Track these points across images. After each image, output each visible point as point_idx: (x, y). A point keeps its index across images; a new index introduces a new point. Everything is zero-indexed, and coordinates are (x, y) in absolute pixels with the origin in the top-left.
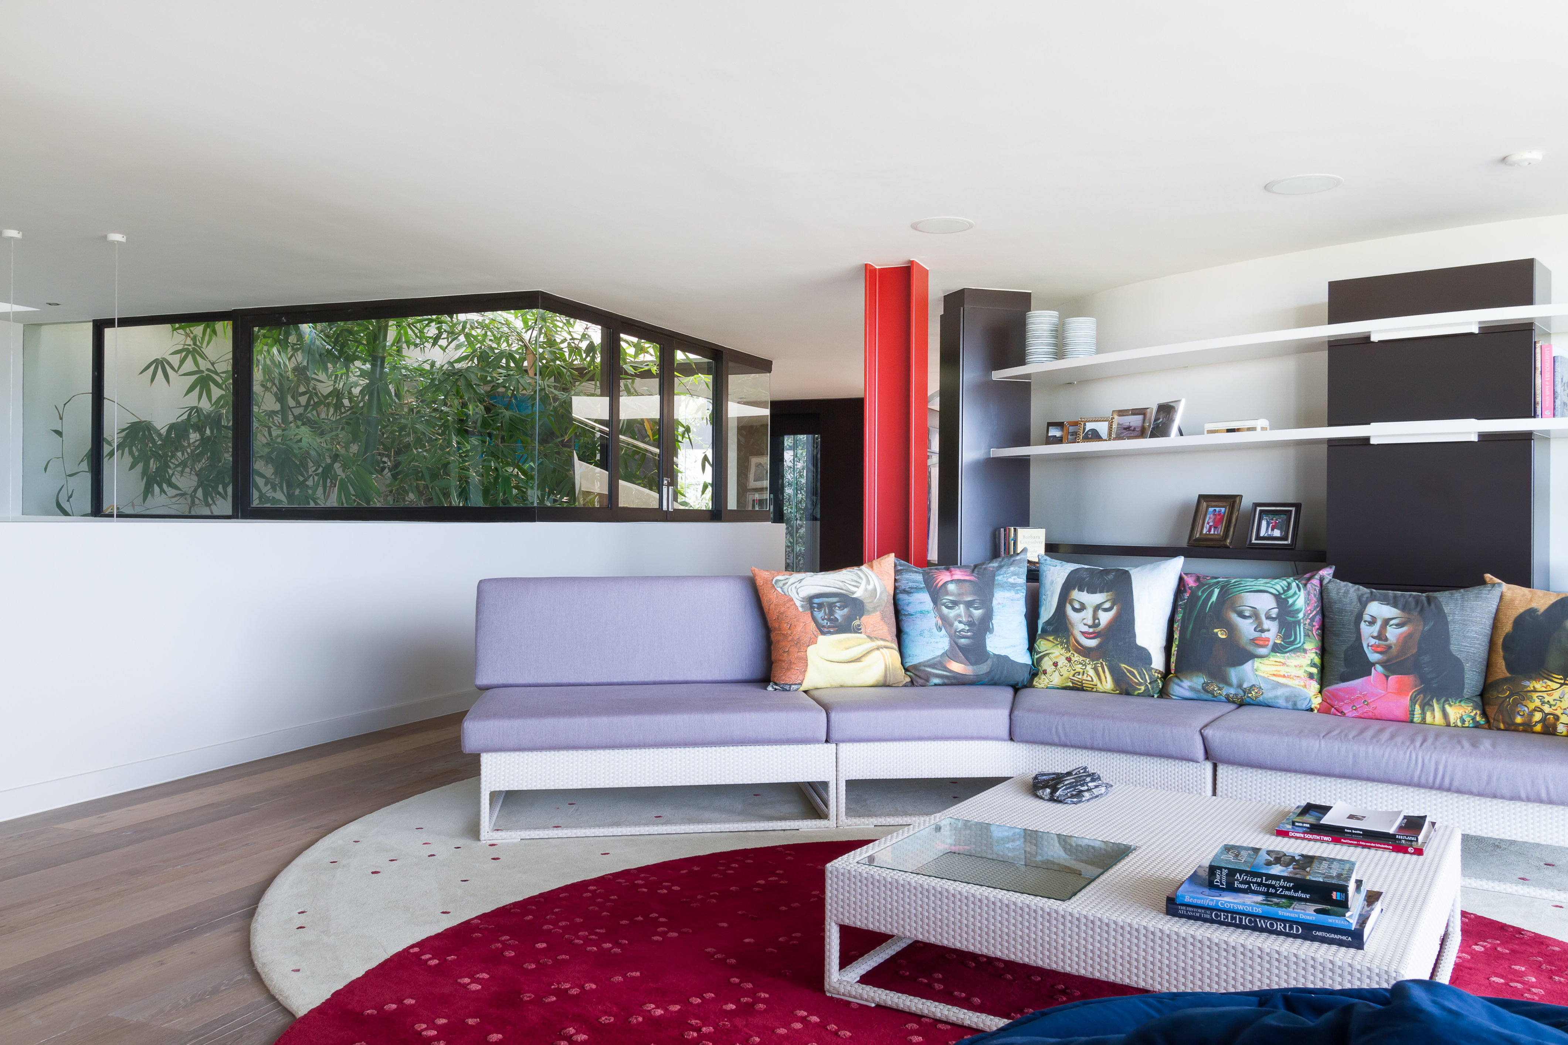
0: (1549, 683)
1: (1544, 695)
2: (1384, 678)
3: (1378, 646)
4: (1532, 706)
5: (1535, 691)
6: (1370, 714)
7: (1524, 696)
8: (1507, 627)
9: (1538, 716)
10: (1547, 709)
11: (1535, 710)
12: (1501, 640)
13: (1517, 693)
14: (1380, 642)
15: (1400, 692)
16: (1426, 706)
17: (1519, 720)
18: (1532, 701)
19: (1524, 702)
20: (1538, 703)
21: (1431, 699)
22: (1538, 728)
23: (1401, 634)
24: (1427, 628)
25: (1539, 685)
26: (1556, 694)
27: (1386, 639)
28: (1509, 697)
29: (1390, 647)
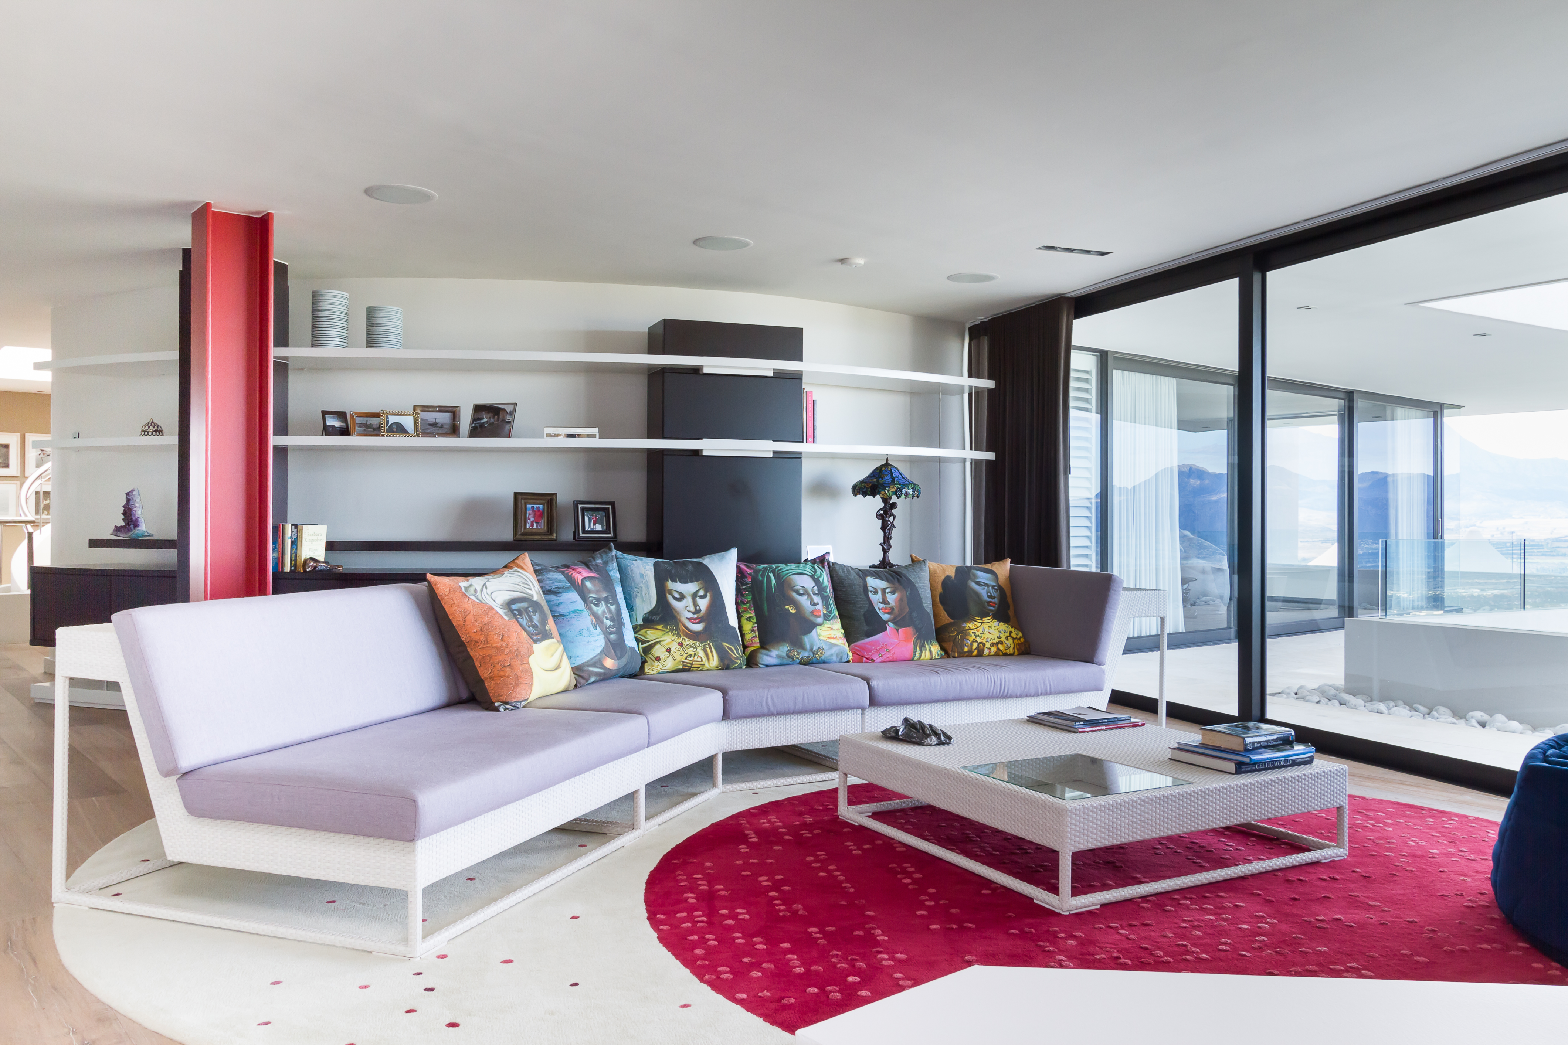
0: (975, 623)
1: (975, 631)
2: (895, 631)
3: (886, 609)
4: (971, 639)
5: (970, 629)
6: (891, 658)
7: (965, 633)
8: (939, 589)
9: (975, 645)
10: (979, 640)
11: (973, 642)
12: (938, 598)
13: (962, 632)
14: (886, 606)
15: (907, 640)
16: (922, 647)
17: (966, 649)
18: (971, 636)
19: (967, 637)
20: (973, 637)
21: (924, 643)
22: (975, 653)
23: (896, 599)
24: (908, 593)
25: (970, 625)
26: (981, 630)
27: (889, 604)
28: (957, 635)
29: (892, 609)
